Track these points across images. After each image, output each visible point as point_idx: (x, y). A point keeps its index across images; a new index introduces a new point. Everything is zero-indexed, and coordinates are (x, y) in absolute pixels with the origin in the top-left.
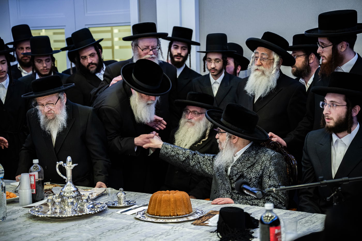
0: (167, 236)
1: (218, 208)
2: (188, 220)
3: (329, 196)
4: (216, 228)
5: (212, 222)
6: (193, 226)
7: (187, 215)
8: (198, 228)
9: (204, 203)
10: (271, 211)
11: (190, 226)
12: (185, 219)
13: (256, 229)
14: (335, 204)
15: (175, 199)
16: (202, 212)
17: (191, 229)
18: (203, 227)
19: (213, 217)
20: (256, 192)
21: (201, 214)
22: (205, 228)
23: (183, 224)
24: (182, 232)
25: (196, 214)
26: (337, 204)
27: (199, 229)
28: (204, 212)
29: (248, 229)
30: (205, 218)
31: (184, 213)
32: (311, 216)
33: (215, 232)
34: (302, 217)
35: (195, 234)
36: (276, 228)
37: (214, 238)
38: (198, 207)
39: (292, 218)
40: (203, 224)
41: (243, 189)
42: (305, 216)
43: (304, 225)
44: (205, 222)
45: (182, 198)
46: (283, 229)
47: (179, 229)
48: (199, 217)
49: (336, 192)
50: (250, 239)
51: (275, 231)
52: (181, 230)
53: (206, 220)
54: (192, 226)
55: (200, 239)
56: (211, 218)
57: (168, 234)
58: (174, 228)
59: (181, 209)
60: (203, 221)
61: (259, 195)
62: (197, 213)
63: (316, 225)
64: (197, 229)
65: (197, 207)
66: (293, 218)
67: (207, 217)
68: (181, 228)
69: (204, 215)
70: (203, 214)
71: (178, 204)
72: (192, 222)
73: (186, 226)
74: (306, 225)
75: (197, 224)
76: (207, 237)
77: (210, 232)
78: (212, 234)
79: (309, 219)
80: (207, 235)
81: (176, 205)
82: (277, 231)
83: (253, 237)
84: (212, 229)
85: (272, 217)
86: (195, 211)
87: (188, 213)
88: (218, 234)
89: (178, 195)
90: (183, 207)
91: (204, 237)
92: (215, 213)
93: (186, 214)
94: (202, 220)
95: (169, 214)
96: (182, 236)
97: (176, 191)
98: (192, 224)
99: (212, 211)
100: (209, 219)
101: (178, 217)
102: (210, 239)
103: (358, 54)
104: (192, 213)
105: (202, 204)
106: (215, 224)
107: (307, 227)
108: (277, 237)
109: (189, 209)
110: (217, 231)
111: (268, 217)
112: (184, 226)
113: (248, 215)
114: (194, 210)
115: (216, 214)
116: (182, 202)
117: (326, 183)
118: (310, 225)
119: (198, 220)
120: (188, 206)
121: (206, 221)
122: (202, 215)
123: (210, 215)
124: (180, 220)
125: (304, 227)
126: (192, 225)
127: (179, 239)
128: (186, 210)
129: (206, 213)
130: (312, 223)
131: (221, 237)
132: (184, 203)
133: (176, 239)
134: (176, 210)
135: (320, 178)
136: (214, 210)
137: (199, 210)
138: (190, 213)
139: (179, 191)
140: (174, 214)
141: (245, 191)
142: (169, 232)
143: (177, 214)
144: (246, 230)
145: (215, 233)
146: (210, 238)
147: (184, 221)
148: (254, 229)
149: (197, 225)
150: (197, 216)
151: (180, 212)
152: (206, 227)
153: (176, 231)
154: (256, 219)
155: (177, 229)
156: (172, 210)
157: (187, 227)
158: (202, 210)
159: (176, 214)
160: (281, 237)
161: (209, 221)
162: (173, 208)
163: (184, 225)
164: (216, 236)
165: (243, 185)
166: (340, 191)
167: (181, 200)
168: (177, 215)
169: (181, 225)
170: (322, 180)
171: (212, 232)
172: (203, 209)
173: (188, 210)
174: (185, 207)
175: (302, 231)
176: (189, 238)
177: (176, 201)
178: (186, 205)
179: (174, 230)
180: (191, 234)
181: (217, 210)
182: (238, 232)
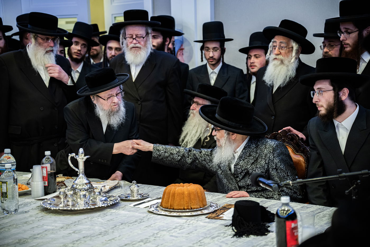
0: (181, 229)
1: (233, 201)
2: (202, 213)
3: (348, 190)
4: (231, 222)
5: (227, 215)
6: (207, 220)
7: (202, 208)
8: (212, 222)
9: (218, 196)
10: (287, 204)
11: (205, 219)
13: (273, 223)
14: (354, 198)
15: (189, 192)
16: (217, 205)
17: (205, 222)
18: (218, 221)
19: (228, 210)
20: (272, 185)
21: (216, 208)
22: (219, 222)
24: (196, 226)
25: (210, 208)
26: (356, 197)
27: (213, 223)
28: (218, 206)
29: (264, 223)
30: (220, 212)
31: (199, 207)
32: (329, 209)
33: (230, 225)
34: (320, 211)
35: (209, 228)
36: (293, 222)
37: (229, 232)
38: (213, 200)
39: (310, 211)
40: (218, 218)
41: (259, 182)
42: (323, 210)
43: (322, 219)
44: (220, 215)
45: (196, 191)
46: (299, 223)
47: (193, 223)
50: (266, 233)
52: (195, 224)
54: (206, 220)
55: (215, 233)
57: (182, 228)
58: (188, 221)
59: (195, 203)
61: (275, 188)
62: (211, 206)
64: (211, 223)
65: (211, 200)
66: (311, 212)
67: (222, 210)
68: (195, 222)
69: (219, 209)
71: (192, 197)
72: (206, 216)
73: (200, 220)
76: (222, 231)
77: (224, 226)
78: (227, 228)
79: (327, 213)
80: (221, 228)
81: (190, 198)
83: (269, 232)
84: (227, 223)
85: (288, 210)
89: (192, 188)
90: (197, 200)
91: (218, 231)
92: (230, 207)
93: (201, 207)
94: (217, 214)
95: (183, 207)
96: (196, 230)
99: (227, 204)
100: (224, 212)
102: (225, 233)
104: (207, 206)
105: (216, 198)
106: (230, 218)
107: (324, 221)
109: (204, 202)
110: (232, 225)
112: (198, 220)
113: (263, 209)
114: (209, 203)
116: (196, 195)
117: (345, 176)
119: (213, 214)
120: (203, 200)
122: (217, 209)
123: (225, 208)
124: (194, 213)
125: (321, 221)
127: (193, 233)
128: (200, 204)
129: (221, 206)
131: (236, 231)
132: (198, 196)
133: (190, 233)
134: (191, 203)
135: (339, 171)
136: (229, 203)
137: (214, 204)
139: (194, 184)
140: (188, 207)
142: (183, 225)
143: (191, 208)
144: (262, 223)
146: (225, 232)
147: (198, 214)
148: (270, 223)
149: (212, 219)
150: (211, 210)
151: (194, 205)
152: (221, 220)
153: (190, 224)
154: (272, 213)
155: (191, 222)
156: (186, 203)
157: (201, 221)
158: (217, 204)
159: (190, 207)
160: (297, 231)
161: (224, 215)
162: (187, 201)
163: (198, 218)
165: (259, 178)
166: (359, 184)
167: (195, 193)
168: (191, 209)
169: (195, 219)
170: (341, 173)
171: (226, 226)
172: (217, 202)
173: (203, 203)
174: (199, 201)
175: (320, 225)
176: (204, 232)
177: (190, 194)
178: (201, 198)
179: (188, 223)
180: (205, 227)
181: (232, 203)
182: (254, 226)
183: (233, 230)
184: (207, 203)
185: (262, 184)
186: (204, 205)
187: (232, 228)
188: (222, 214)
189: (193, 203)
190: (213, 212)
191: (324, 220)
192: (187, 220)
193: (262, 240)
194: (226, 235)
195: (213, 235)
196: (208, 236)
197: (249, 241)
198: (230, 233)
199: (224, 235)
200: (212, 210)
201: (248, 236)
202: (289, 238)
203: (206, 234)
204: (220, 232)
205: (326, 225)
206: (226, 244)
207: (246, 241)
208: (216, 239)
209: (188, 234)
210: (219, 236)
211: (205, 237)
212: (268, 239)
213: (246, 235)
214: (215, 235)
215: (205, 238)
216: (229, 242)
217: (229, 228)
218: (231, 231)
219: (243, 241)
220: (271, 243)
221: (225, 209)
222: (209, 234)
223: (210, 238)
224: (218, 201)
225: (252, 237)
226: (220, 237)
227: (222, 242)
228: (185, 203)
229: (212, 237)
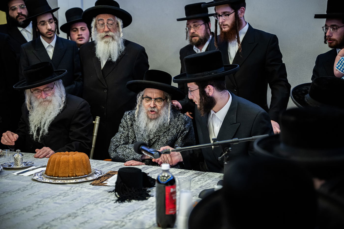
0: (65, 196)
2: (87, 180)
3: (220, 156)
4: (114, 188)
5: (111, 182)
6: (92, 186)
7: (86, 176)
8: (96, 188)
9: (103, 163)
11: (89, 186)
12: (84, 180)
13: (153, 188)
14: (226, 163)
15: (74, 160)
16: (101, 172)
17: (89, 189)
18: (101, 187)
19: (111, 177)
20: (153, 153)
21: (100, 174)
22: (103, 188)
23: (82, 185)
24: (81, 193)
25: (95, 175)
26: (227, 163)
27: (97, 189)
28: (103, 173)
29: (145, 188)
30: (104, 179)
31: (83, 174)
32: (204, 174)
33: (113, 191)
34: (195, 176)
35: (93, 195)
37: (112, 197)
38: (97, 168)
40: (102, 184)
41: (142, 150)
42: (198, 175)
43: (197, 183)
44: (104, 182)
45: (81, 159)
46: (178, 188)
47: (77, 189)
48: (97, 178)
49: (226, 152)
50: (147, 198)
51: (170, 190)
52: (79, 191)
53: (104, 180)
54: (90, 186)
55: (98, 199)
56: (109, 178)
57: (66, 195)
58: (72, 188)
59: (80, 170)
60: (102, 181)
61: (156, 155)
62: (96, 173)
63: (207, 183)
64: (95, 189)
65: (96, 167)
66: (188, 176)
67: (106, 177)
68: (80, 189)
69: (103, 176)
70: (102, 174)
71: (77, 164)
72: (91, 183)
73: (84, 186)
75: (95, 184)
76: (105, 197)
77: (108, 192)
80: (105, 194)
81: (75, 166)
82: (172, 190)
83: (150, 196)
84: (110, 189)
86: (94, 171)
87: (87, 173)
88: (115, 194)
89: (77, 156)
90: (82, 168)
91: (102, 197)
92: (114, 173)
93: (85, 175)
94: (101, 180)
95: (68, 175)
96: (80, 197)
97: (76, 152)
98: (90, 184)
99: (111, 171)
100: (108, 179)
101: (77, 177)
103: (249, 24)
104: (91, 173)
105: (101, 165)
106: (114, 184)
110: (115, 191)
111: (164, 176)
112: (83, 187)
113: (145, 175)
115: (115, 174)
116: (81, 163)
118: (203, 183)
119: (97, 180)
120: (87, 167)
121: (105, 181)
122: (101, 175)
123: (109, 175)
124: (78, 181)
125: (197, 185)
126: (90, 185)
127: (77, 199)
128: (85, 171)
129: (105, 173)
130: (204, 181)
131: (119, 196)
132: (83, 164)
133: (74, 200)
134: (75, 171)
136: (113, 170)
137: (98, 171)
138: (89, 173)
139: (79, 152)
140: (72, 175)
141: (143, 152)
142: (68, 192)
143: (76, 175)
144: (143, 189)
145: (113, 193)
146: (108, 197)
147: (82, 181)
148: (151, 188)
149: (96, 185)
150: (96, 176)
151: (78, 172)
152: (105, 187)
153: (74, 191)
154: (153, 179)
155: (76, 189)
156: (71, 171)
157: (85, 187)
158: (101, 171)
159: (75, 175)
160: (176, 196)
161: (107, 181)
162: (72, 169)
163: (83, 185)
164: (114, 196)
165: (141, 146)
166: (230, 151)
167: (80, 161)
168: (76, 176)
169: (79, 186)
170: (215, 141)
171: (110, 192)
172: (102, 169)
173: (87, 170)
174: (84, 168)
175: (195, 189)
176: (88, 198)
177: (75, 162)
178: (85, 165)
179: (73, 190)
180: (90, 194)
181: (116, 170)
182: (136, 191)
183: (116, 195)
184: (92, 170)
185: (145, 152)
186: (88, 172)
188: (106, 180)
189: (78, 170)
190: (97, 179)
191: (199, 184)
192: (71, 187)
193: (143, 204)
194: (109, 201)
195: (97, 200)
196: (92, 202)
197: (131, 205)
198: (113, 199)
199: (107, 200)
200: (96, 177)
201: (130, 201)
202: (167, 202)
203: (89, 200)
204: (103, 198)
205: (200, 189)
206: (109, 209)
207: (128, 206)
208: (100, 204)
209: (72, 200)
210: (103, 202)
211: (89, 203)
212: (149, 204)
213: (128, 200)
214: (98, 201)
215: (89, 204)
216: (112, 208)
217: (112, 193)
218: (113, 197)
219: (124, 206)
220: (151, 207)
221: (109, 176)
222: (92, 200)
223: (93, 204)
224: (103, 168)
225: (134, 201)
226: (104, 203)
227: (106, 207)
228: (69, 171)
229: (95, 203)
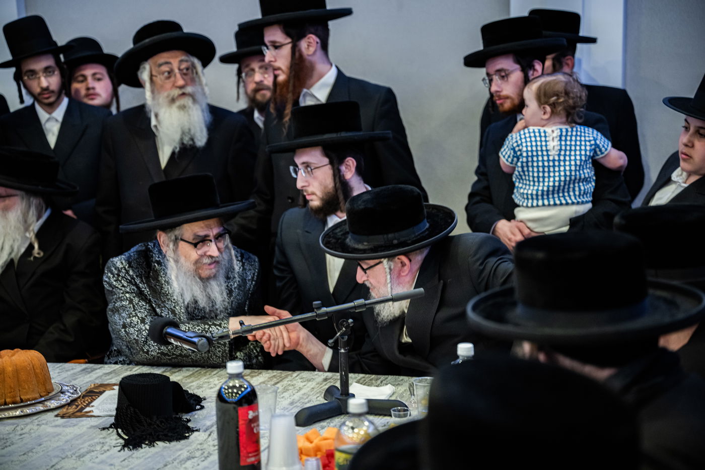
0: (6, 447)
2: (45, 409)
3: (332, 338)
4: (112, 420)
5: (100, 407)
6: (60, 421)
7: (43, 399)
8: (71, 423)
9: (72, 369)
10: (238, 376)
11: (54, 421)
12: (40, 408)
14: (342, 351)
15: (15, 367)
16: (75, 389)
17: (56, 426)
18: (82, 421)
19: (99, 396)
20: (196, 340)
21: (72, 394)
22: (86, 423)
23: (37, 419)
24: (39, 436)
25: (62, 395)
26: (345, 350)
27: (74, 426)
28: (78, 390)
29: (177, 414)
30: (84, 402)
31: (37, 395)
32: (291, 376)
33: (111, 427)
34: (276, 381)
35: (68, 438)
37: (111, 440)
38: (62, 380)
39: (258, 383)
40: (82, 413)
41: (167, 336)
42: (281, 379)
43: (282, 396)
44: (84, 409)
45: (31, 365)
47: (30, 430)
48: (69, 401)
49: (344, 329)
50: (187, 435)
52: (34, 432)
53: (85, 404)
54: (57, 420)
55: (82, 446)
56: (95, 400)
57: (8, 444)
58: (18, 428)
59: (29, 388)
60: (80, 407)
61: (202, 345)
62: (62, 392)
63: (304, 394)
64: (70, 427)
65: (59, 379)
66: (260, 383)
67: (87, 398)
68: (35, 428)
69: (80, 396)
70: (78, 393)
71: (23, 376)
72: (56, 413)
73: (44, 422)
74: (286, 395)
75: (67, 415)
76: (96, 441)
77: (99, 429)
78: (105, 432)
79: (290, 382)
80: (94, 435)
81: (18, 380)
82: (251, 414)
83: (192, 431)
84: (103, 422)
86: (59, 389)
87: (45, 394)
88: (117, 431)
89: (22, 358)
90: (33, 383)
91: (89, 440)
92: (102, 389)
93: (41, 397)
94: (77, 406)
95: (4, 400)
96: (40, 445)
97: (16, 350)
98: (57, 416)
99: (94, 385)
100: (92, 402)
101: (22, 404)
102: (103, 443)
103: (337, 67)
104: (54, 393)
105: (69, 373)
106: (111, 411)
107: (288, 398)
108: (252, 425)
109: (47, 385)
110: (115, 426)
112: (40, 423)
114: (57, 386)
115: (104, 391)
116: (31, 372)
117: (327, 313)
118: (294, 394)
119: (69, 407)
120: (45, 380)
121: (86, 406)
122: (76, 396)
123: (93, 393)
124: (28, 411)
125: (282, 399)
126: (56, 418)
127: (34, 451)
128: (40, 389)
129: (83, 389)
130: (296, 391)
131: (127, 437)
132: (36, 374)
133: (28, 452)
134: (19, 391)
135: (315, 304)
136: (99, 382)
137: (68, 386)
138: (49, 393)
140: (13, 399)
141: (172, 341)
142: (9, 438)
143: (21, 399)
144: (174, 416)
145: (111, 430)
146: (102, 441)
147: (33, 412)
149: (69, 417)
150: (64, 399)
151: (27, 393)
152: (89, 419)
153: (24, 434)
155: (26, 430)
156: (9, 391)
157: (46, 424)
158: (73, 386)
159: (18, 399)
160: (258, 426)
161: (92, 406)
162: (12, 386)
163: (40, 419)
164: (116, 436)
165: (167, 327)
167: (28, 369)
168: (22, 401)
169: (32, 422)
170: (319, 308)
171: (104, 429)
172: (73, 383)
173: (45, 387)
174: (38, 383)
175: (282, 407)
176: (58, 447)
177: (17, 372)
178: (41, 377)
179: (20, 432)
180: (60, 436)
181: (105, 381)
182: (161, 422)
183: (118, 434)
184: (54, 386)
185: (174, 340)
186: (47, 390)
187: (115, 431)
188: (88, 405)
189: (25, 389)
190: (69, 404)
191: (286, 397)
192: (16, 426)
193: (181, 449)
194: (106, 448)
195: (79, 449)
196: (69, 454)
197: (157, 453)
198: (114, 442)
199: (103, 447)
200: (67, 400)
201: (151, 444)
203: (63, 450)
204: (92, 442)
205: (292, 407)
206: (111, 465)
207: (149, 455)
208: (88, 457)
209: (24, 454)
210: (93, 451)
211: (63, 456)
212: (194, 446)
213: (147, 442)
214: (82, 451)
215: (63, 459)
216: (117, 462)
217: (109, 432)
218: (114, 439)
219: (143, 456)
220: (200, 452)
221: (93, 396)
222: (70, 450)
223: (74, 457)
224: (75, 379)
225: (160, 444)
226: (96, 452)
227: (102, 462)
228: (6, 392)
229: (77, 455)
